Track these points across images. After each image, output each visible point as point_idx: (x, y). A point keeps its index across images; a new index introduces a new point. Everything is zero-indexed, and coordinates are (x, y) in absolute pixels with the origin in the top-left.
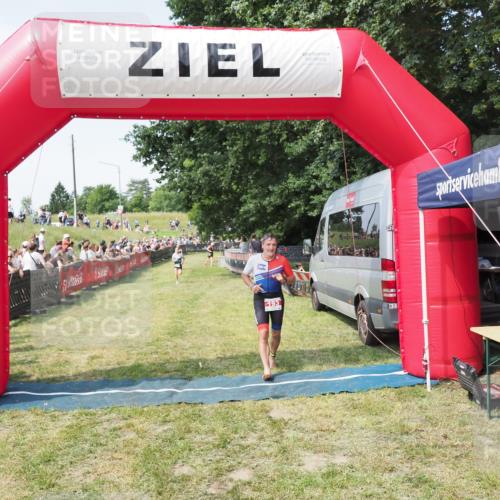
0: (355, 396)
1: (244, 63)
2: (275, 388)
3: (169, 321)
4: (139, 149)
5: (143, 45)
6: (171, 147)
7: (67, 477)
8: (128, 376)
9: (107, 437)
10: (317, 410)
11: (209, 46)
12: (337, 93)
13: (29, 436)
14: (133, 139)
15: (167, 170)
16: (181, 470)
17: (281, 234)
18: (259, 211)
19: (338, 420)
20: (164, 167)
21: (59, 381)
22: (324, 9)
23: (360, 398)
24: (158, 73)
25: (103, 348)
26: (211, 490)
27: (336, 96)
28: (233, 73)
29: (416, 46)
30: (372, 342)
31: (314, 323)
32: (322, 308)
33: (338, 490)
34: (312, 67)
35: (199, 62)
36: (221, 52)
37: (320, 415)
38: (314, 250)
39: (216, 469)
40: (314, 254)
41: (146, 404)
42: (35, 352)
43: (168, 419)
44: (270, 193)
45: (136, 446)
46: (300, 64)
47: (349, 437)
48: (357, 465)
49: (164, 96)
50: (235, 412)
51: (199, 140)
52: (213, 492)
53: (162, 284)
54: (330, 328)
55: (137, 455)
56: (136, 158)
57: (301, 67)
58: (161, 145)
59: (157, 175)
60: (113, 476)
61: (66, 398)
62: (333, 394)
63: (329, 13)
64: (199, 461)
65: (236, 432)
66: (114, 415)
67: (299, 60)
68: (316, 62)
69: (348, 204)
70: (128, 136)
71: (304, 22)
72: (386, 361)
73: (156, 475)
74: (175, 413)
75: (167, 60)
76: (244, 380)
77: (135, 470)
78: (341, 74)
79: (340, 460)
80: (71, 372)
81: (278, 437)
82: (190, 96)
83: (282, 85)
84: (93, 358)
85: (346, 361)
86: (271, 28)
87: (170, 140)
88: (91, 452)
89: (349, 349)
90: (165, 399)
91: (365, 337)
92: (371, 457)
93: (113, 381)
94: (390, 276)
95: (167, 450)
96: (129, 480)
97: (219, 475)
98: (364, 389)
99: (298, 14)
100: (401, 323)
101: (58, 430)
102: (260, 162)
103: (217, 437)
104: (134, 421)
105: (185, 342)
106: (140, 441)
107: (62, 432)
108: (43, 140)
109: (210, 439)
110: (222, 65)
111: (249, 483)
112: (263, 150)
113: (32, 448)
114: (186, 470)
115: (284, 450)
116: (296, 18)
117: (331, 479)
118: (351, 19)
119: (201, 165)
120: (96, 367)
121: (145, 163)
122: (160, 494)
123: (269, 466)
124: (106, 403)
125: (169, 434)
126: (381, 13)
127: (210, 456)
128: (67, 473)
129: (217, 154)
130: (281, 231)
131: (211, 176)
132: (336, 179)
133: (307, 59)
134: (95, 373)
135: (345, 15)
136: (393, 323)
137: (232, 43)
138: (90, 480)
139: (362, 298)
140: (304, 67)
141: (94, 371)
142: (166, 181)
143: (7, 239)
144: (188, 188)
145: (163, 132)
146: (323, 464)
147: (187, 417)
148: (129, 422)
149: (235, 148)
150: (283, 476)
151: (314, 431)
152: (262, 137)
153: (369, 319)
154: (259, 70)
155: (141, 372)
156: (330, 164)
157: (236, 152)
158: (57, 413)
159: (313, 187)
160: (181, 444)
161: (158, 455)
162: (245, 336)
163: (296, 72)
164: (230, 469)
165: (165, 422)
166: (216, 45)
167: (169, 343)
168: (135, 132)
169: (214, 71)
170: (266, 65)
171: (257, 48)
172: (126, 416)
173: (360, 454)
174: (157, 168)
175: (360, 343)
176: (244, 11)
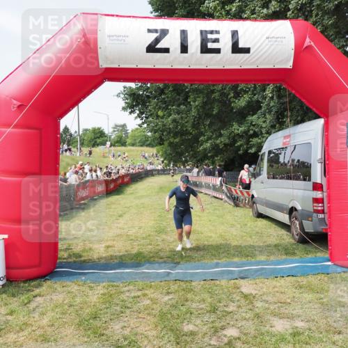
0: (299, 279)
1: (226, 44)
2: (240, 272)
3: (153, 222)
4: (126, 103)
5: (156, 31)
6: (149, 102)
7: (110, 330)
8: (136, 261)
9: (130, 302)
10: (274, 288)
11: (201, 32)
12: (289, 65)
13: (78, 300)
14: (122, 96)
15: (146, 117)
16: (188, 328)
17: (223, 163)
18: (213, 149)
19: (291, 296)
20: (144, 115)
21: (88, 263)
22: (274, 6)
23: (303, 281)
24: (166, 50)
25: (114, 240)
26: (213, 342)
27: (289, 67)
28: (218, 51)
29: (342, 33)
30: (303, 241)
31: (256, 227)
32: (260, 216)
33: (304, 345)
34: (273, 47)
35: (194, 43)
36: (210, 36)
37: (277, 292)
38: (255, 175)
39: (213, 327)
40: (255, 178)
41: (152, 280)
42: (67, 242)
43: (170, 291)
44: (221, 135)
45: (153, 309)
46: (264, 45)
47: (302, 308)
48: (314, 328)
49: (169, 67)
50: (215, 288)
51: (168, 97)
52: (215, 344)
53: (142, 197)
54: (269, 230)
55: (155, 316)
56: (124, 109)
57: (265, 47)
58: (142, 100)
59: (139, 121)
60: (141, 329)
61: (97, 275)
62: (283, 277)
63: (278, 9)
64: (198, 322)
65: (220, 302)
66: (131, 287)
67: (264, 42)
68: (277, 43)
69: (284, 144)
70: (119, 94)
71: (259, 16)
72: (315, 254)
73: (172, 330)
74: (174, 287)
75: (172, 42)
76: (217, 265)
77: (156, 326)
78: (293, 52)
79: (300, 324)
80: (95, 256)
81: (250, 307)
82: (187, 67)
83: (251, 59)
84: (108, 247)
85: (286, 254)
86: (231, 19)
87: (148, 97)
88: (122, 313)
89: (286, 246)
90: (164, 277)
91: (297, 237)
92: (322, 323)
93: (125, 263)
94: (319, 195)
95: (175, 313)
96: (154, 333)
97: (216, 331)
98: (305, 274)
99: (254, 9)
100: (330, 228)
101: (96, 296)
102: (214, 113)
103: (207, 304)
104: (147, 292)
105: (169, 238)
106: (155, 306)
107: (99, 298)
108: (84, 96)
109: (203, 306)
110: (210, 45)
111: (239, 338)
112: (216, 104)
113: (81, 308)
114: (191, 327)
115: (258, 316)
116: (253, 12)
117: (297, 338)
118: (293, 12)
119: (171, 115)
120: (112, 253)
121: (131, 113)
122: (178, 343)
123: (250, 327)
124: (124, 279)
125: (174, 302)
126: (317, 9)
127: (206, 319)
128: (109, 326)
129: (183, 107)
130: (222, 161)
131: (178, 122)
132: (273, 127)
133: (269, 41)
134: (112, 257)
135: (289, 10)
136: (321, 228)
137: (217, 29)
138: (127, 332)
139: (296, 210)
140: (268, 47)
141: (111, 256)
142: (145, 125)
143: (59, 164)
144: (161, 131)
145: (144, 91)
146: (288, 327)
147: (184, 290)
148: (143, 292)
149: (197, 103)
150: (262, 334)
151: (276, 303)
152: (216, 95)
153: (301, 225)
154: (236, 49)
155: (144, 257)
156: (268, 116)
157: (197, 106)
158: (92, 285)
159: (251, 132)
160: (184, 309)
161: (169, 316)
162: (210, 235)
163: (261, 50)
164: (223, 328)
165: (168, 293)
166: (206, 31)
167: (158, 238)
168: (125, 91)
169: (205, 50)
170: (241, 45)
171: (235, 34)
172: (141, 288)
173: (314, 320)
174: (139, 116)
175: (293, 241)
176: (215, 8)
